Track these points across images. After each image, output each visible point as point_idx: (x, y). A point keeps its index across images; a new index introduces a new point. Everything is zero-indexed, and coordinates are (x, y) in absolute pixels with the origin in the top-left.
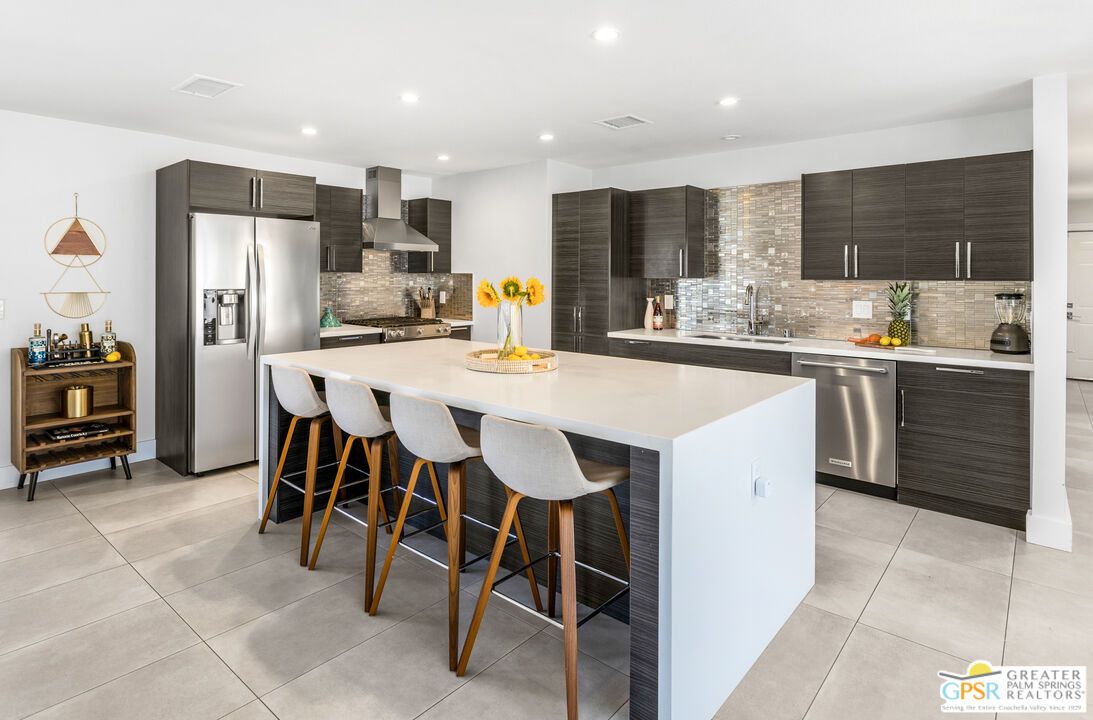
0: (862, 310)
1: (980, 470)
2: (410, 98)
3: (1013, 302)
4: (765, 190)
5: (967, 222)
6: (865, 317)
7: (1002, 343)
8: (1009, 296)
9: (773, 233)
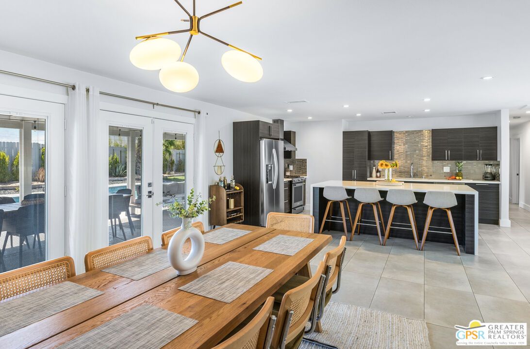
0: (447, 169)
1: (487, 210)
2: (346, 106)
3: (490, 166)
4: (415, 133)
5: (480, 145)
6: (447, 171)
7: (488, 177)
8: (489, 165)
9: (418, 146)
